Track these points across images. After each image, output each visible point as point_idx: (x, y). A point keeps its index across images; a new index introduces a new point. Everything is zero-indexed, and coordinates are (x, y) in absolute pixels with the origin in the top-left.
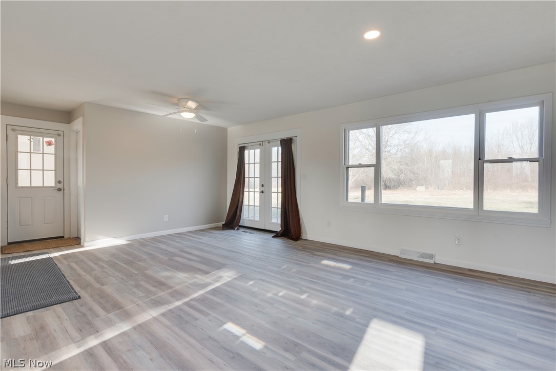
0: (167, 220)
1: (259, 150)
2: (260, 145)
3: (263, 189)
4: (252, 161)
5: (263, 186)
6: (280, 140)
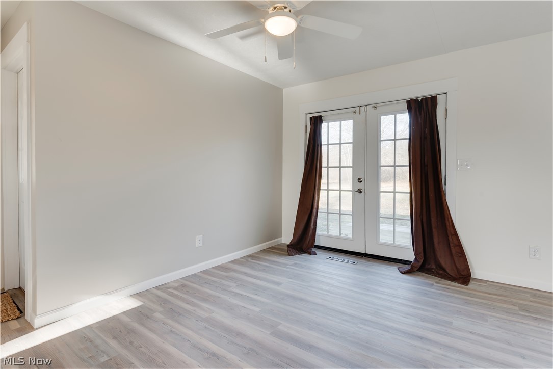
0: (201, 245)
1: (351, 122)
2: (355, 112)
3: (361, 186)
4: (334, 139)
5: (360, 180)
6: (407, 101)
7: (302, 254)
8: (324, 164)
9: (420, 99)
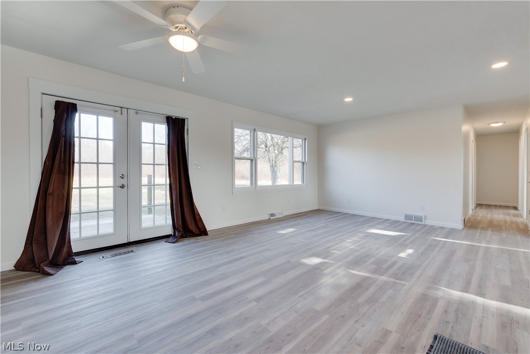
2: (116, 111)
3: (123, 182)
5: (122, 176)
6: (167, 117)
7: (62, 268)
8: (76, 159)
9: (173, 117)
